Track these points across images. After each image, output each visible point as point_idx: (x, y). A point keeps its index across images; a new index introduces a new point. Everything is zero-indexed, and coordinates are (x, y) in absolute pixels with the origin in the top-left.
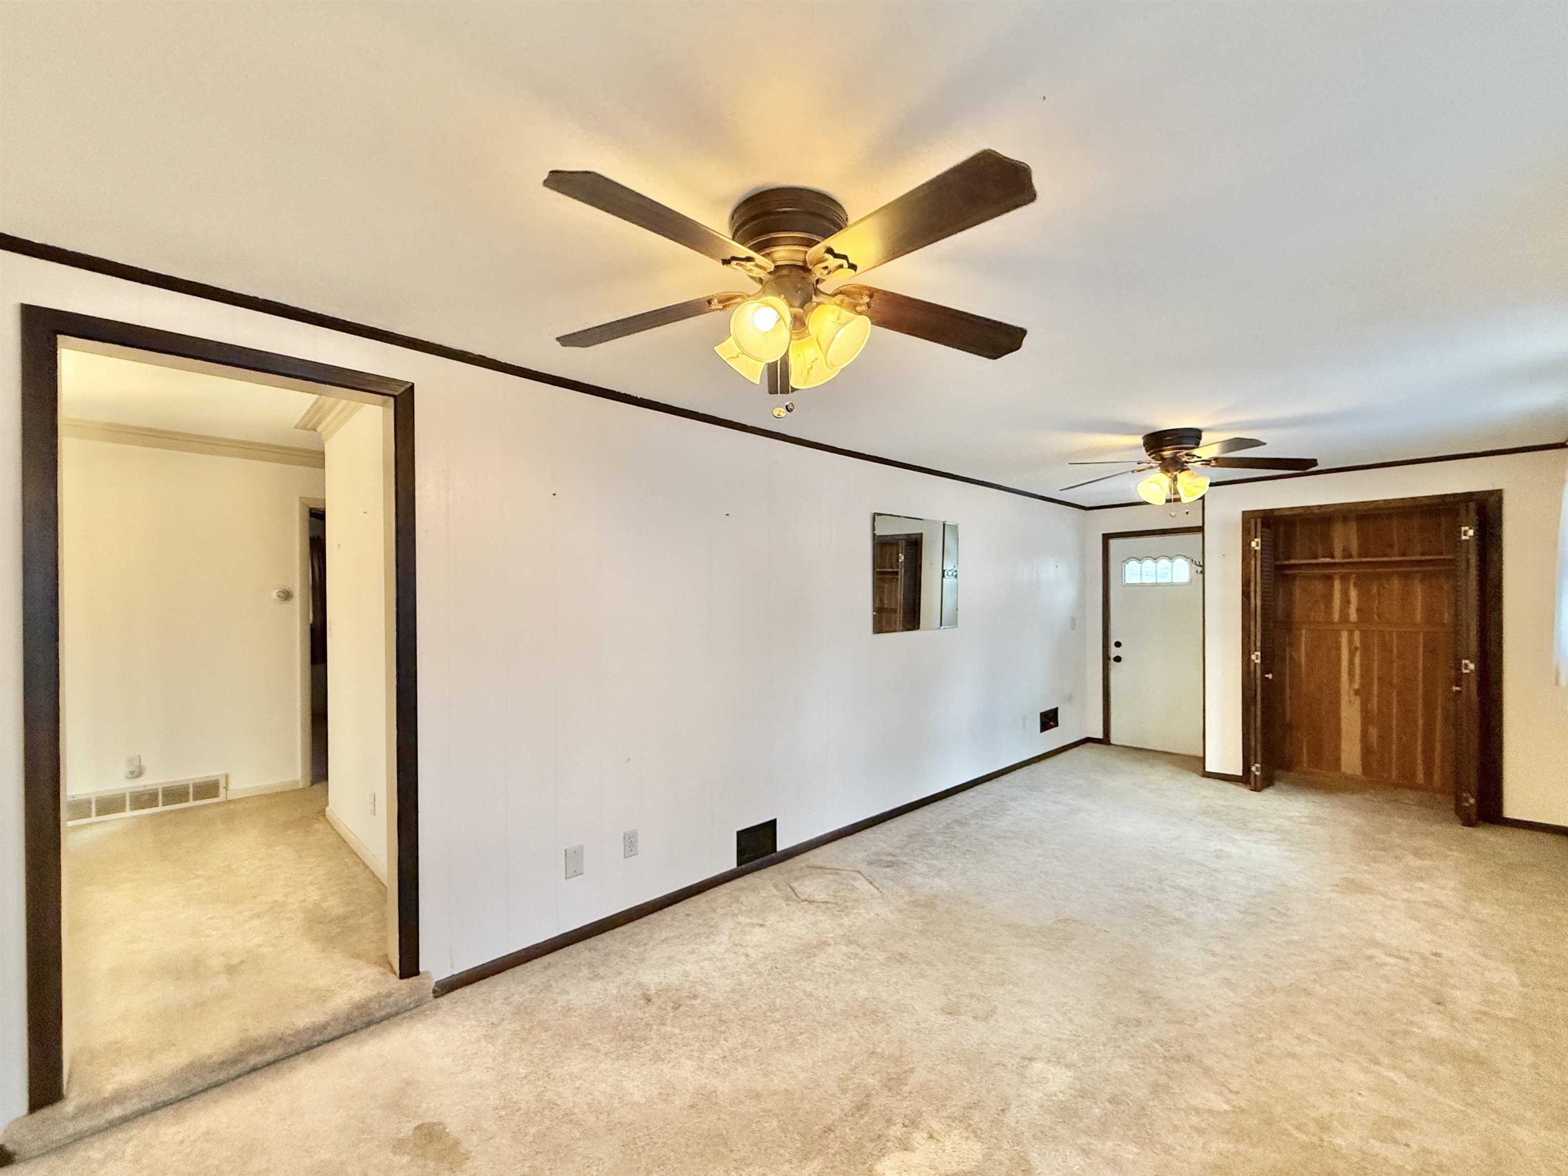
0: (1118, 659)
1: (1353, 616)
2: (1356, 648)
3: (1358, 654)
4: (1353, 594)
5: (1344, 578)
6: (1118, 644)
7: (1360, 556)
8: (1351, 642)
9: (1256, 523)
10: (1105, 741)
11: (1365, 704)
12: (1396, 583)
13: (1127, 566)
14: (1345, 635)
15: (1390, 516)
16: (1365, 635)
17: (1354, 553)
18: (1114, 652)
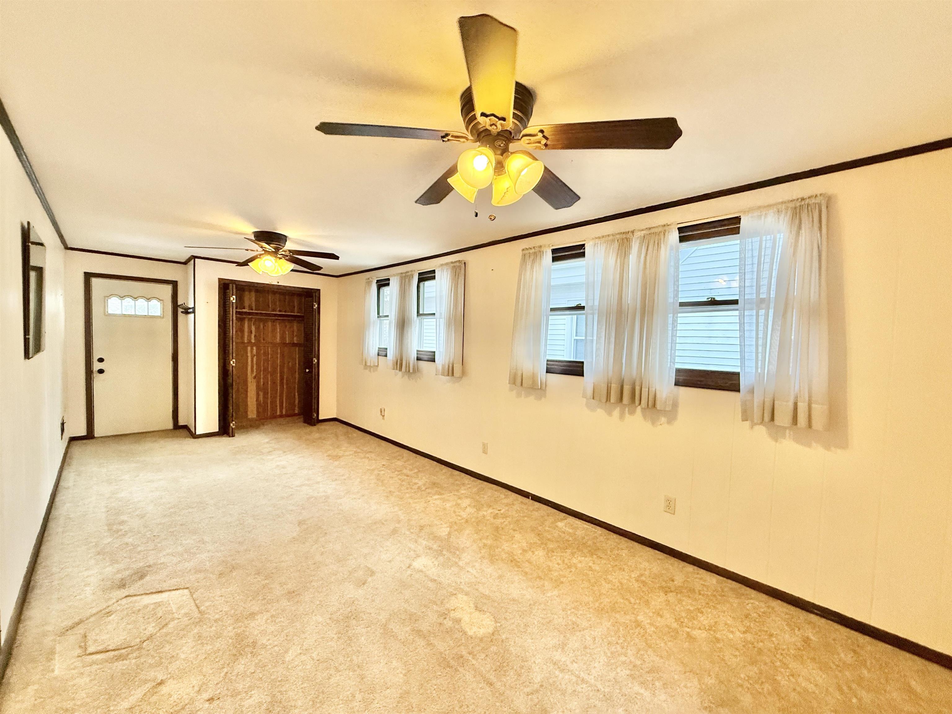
0: (101, 371)
1: (253, 341)
2: (255, 355)
3: (255, 357)
4: (253, 328)
5: (250, 320)
6: (101, 360)
7: (256, 310)
8: (252, 352)
9: (233, 286)
10: (90, 435)
11: (258, 382)
12: (270, 324)
13: (109, 300)
14: (249, 348)
15: (268, 292)
16: (258, 349)
17: (254, 308)
18: (97, 366)
